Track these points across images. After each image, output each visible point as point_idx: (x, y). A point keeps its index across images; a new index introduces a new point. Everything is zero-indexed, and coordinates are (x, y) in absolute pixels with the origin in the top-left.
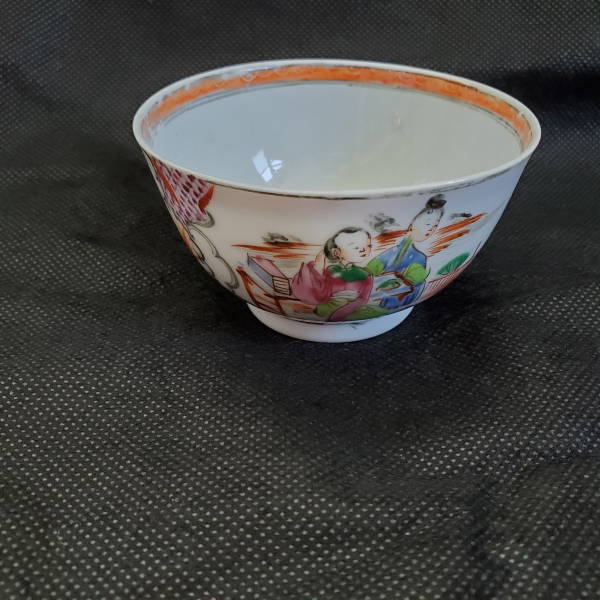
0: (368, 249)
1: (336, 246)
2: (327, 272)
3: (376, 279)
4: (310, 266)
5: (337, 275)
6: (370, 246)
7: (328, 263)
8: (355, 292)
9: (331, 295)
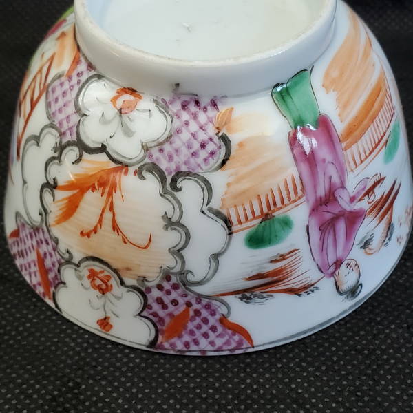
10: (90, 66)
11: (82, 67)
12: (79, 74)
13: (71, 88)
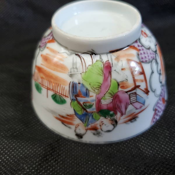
0: (101, 124)
1: (113, 125)
2: (116, 113)
3: (95, 110)
4: (122, 114)
5: (112, 113)
6: (100, 126)
7: (115, 117)
8: (103, 103)
9: (113, 100)
10: (136, 42)
11: (136, 45)
12: (139, 46)
13: (143, 50)
